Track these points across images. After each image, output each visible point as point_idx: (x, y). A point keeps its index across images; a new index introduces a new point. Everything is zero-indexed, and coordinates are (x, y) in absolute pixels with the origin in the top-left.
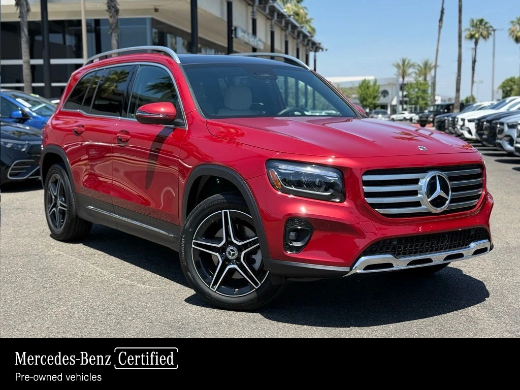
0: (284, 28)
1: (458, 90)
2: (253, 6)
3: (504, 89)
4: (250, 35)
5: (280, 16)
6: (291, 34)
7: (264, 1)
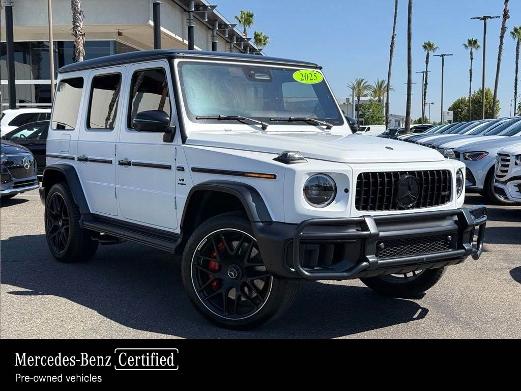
2: (212, 30)
7: (223, 26)
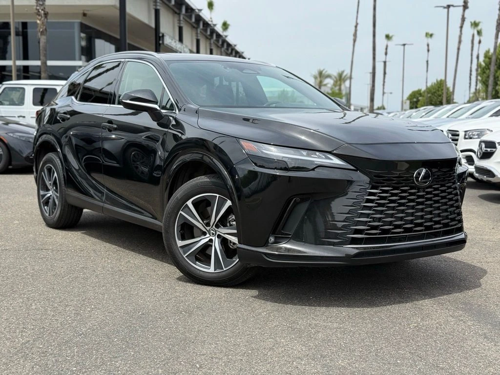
0: (209, 37)
1: (372, 100)
2: (178, 14)
3: (412, 101)
4: (177, 42)
5: (205, 25)
6: (216, 42)
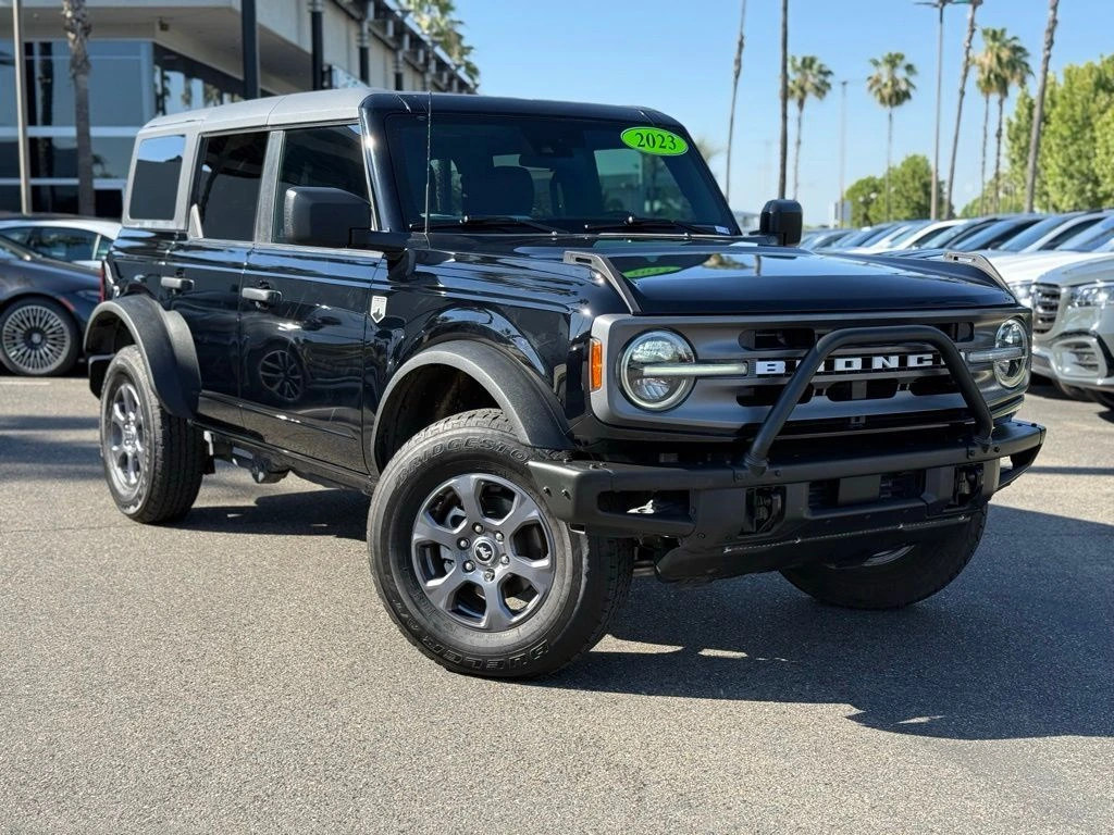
0: (422, 69)
2: (359, 22)
3: (855, 201)
5: (415, 44)
7: (384, 12)
